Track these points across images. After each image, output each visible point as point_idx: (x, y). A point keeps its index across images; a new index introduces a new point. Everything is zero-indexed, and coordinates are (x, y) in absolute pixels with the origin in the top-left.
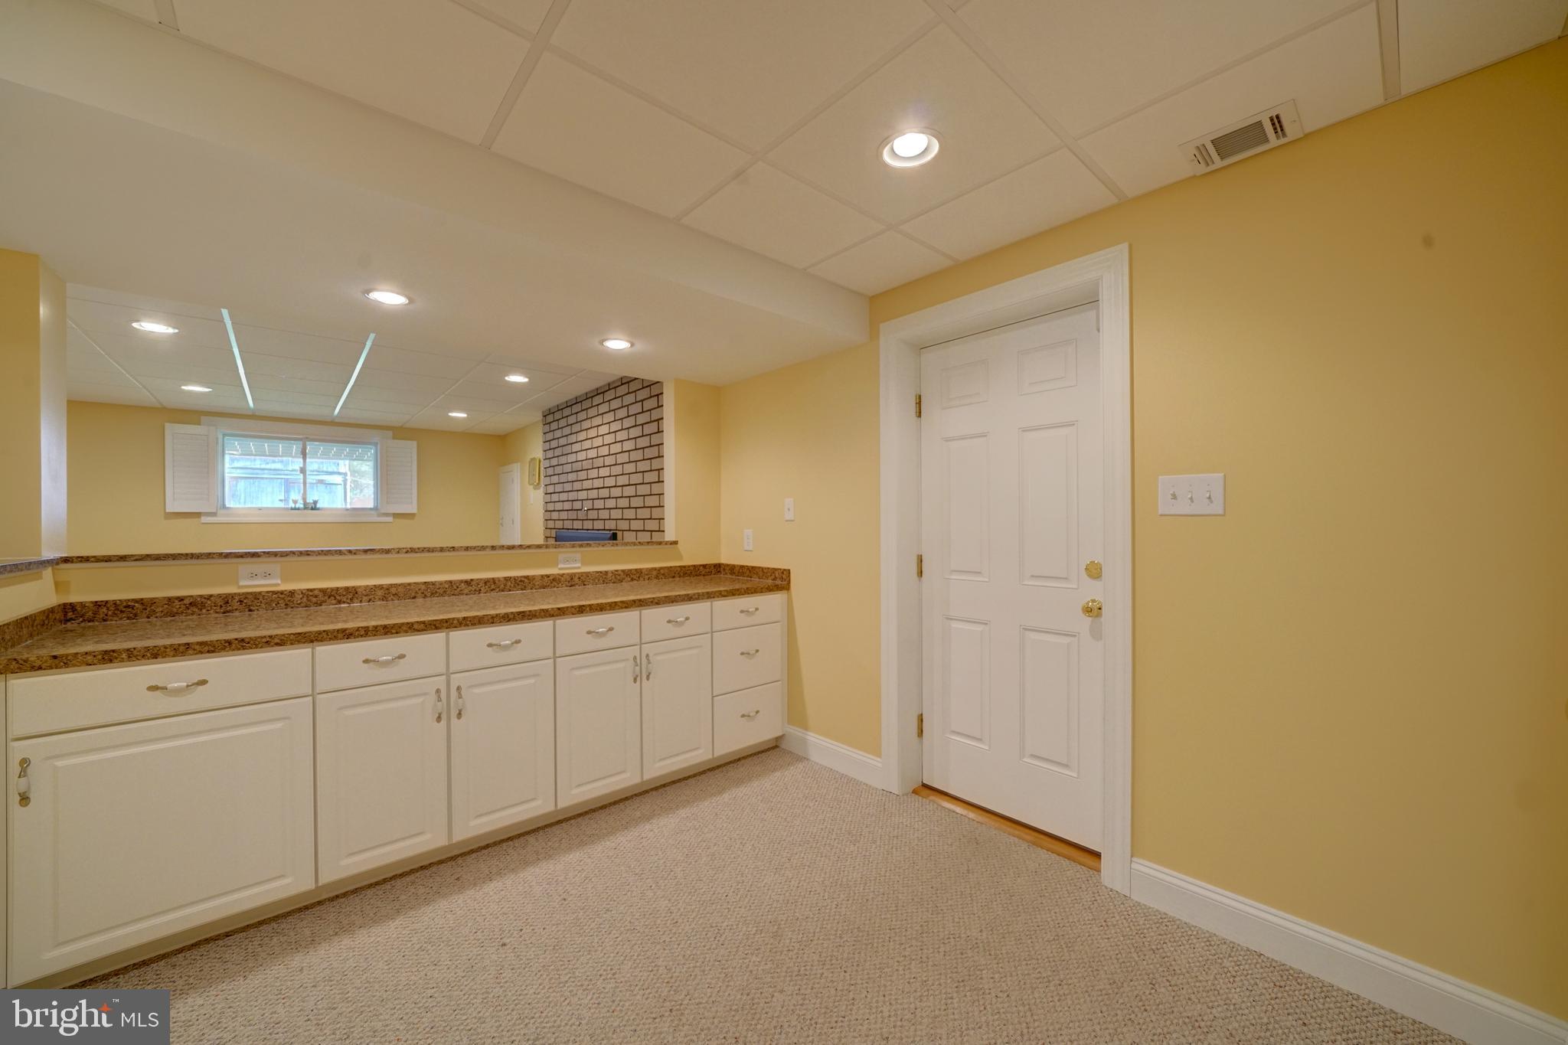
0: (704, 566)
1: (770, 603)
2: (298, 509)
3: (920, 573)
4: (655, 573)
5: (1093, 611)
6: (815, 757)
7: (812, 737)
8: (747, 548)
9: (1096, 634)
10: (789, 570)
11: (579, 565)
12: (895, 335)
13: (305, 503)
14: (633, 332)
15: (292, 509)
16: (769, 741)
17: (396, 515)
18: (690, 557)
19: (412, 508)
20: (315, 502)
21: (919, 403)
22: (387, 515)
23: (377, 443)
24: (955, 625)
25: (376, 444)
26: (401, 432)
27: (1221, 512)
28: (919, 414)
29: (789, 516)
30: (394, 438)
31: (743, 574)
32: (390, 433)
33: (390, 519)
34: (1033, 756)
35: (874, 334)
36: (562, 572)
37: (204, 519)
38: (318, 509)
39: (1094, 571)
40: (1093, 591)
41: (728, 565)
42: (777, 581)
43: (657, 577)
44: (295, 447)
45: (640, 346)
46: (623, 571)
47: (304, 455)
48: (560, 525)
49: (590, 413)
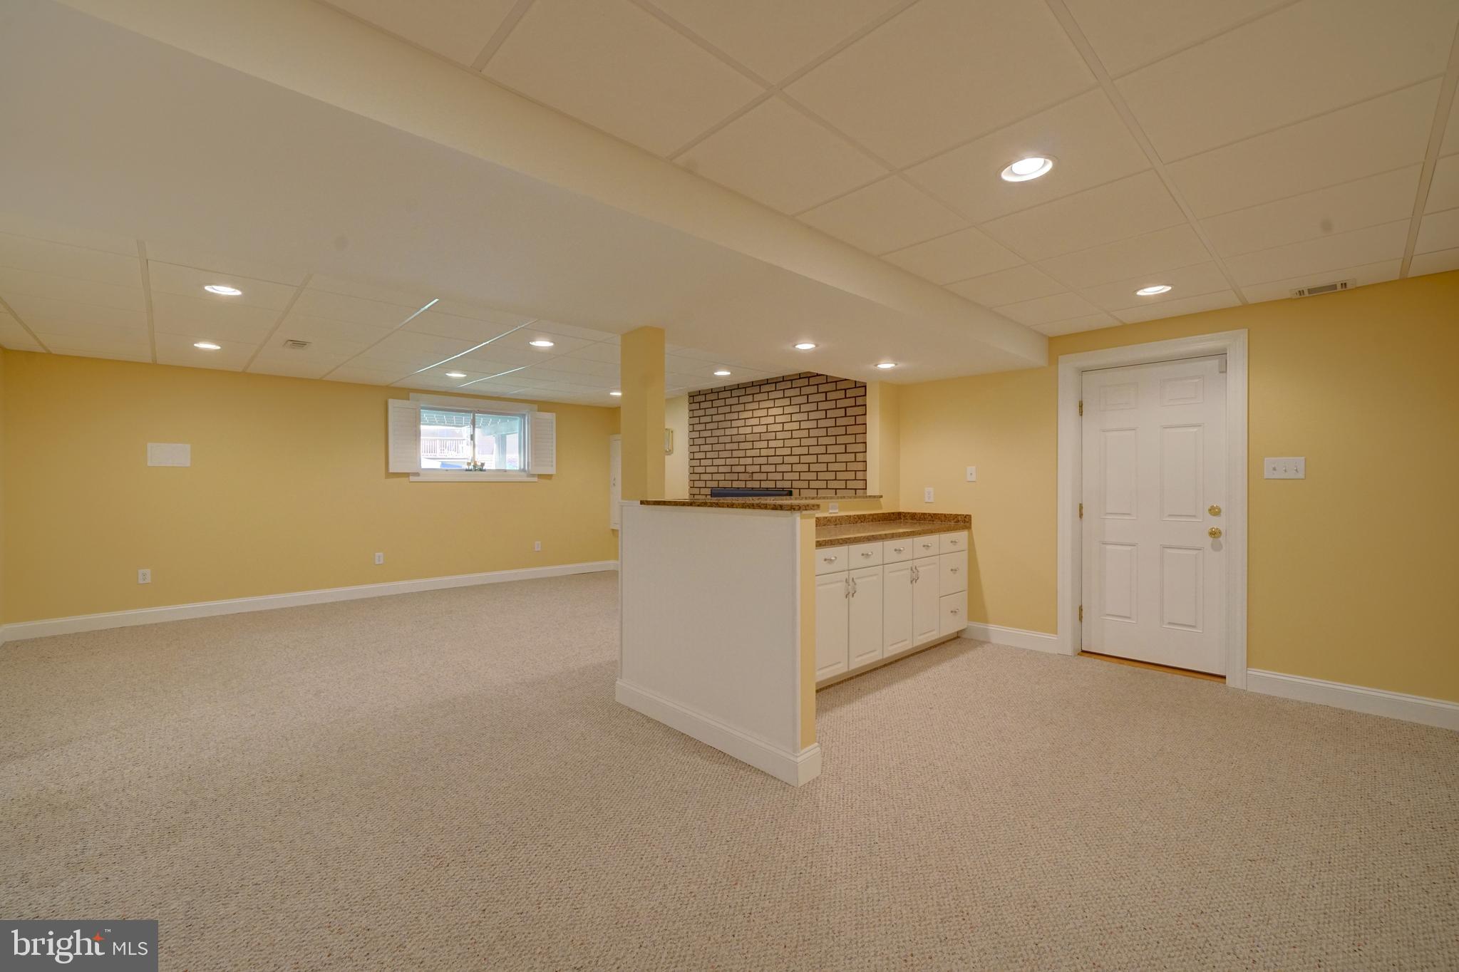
0: (893, 513)
1: (961, 536)
2: (471, 470)
3: (1081, 515)
4: (871, 517)
5: (1214, 534)
6: (994, 640)
7: (992, 627)
8: (927, 500)
9: (1217, 548)
10: (970, 516)
11: (837, 511)
12: (1067, 366)
13: (474, 466)
14: (895, 358)
15: (467, 470)
16: (953, 634)
17: (540, 476)
18: (886, 507)
19: (551, 470)
20: (483, 464)
21: (1081, 406)
22: (533, 475)
23: (525, 415)
24: (1109, 547)
25: (523, 416)
26: (544, 405)
27: (1303, 477)
28: (1081, 413)
29: (973, 478)
30: (538, 411)
31: (920, 519)
32: (536, 407)
33: (535, 479)
34: (1170, 623)
35: (1053, 360)
36: (831, 515)
37: (412, 478)
38: (485, 470)
39: (1215, 511)
40: (1216, 523)
41: (909, 513)
42: (961, 522)
43: (872, 521)
44: (467, 418)
45: (901, 365)
46: (858, 516)
47: (473, 423)
48: (714, 484)
49: (757, 397)
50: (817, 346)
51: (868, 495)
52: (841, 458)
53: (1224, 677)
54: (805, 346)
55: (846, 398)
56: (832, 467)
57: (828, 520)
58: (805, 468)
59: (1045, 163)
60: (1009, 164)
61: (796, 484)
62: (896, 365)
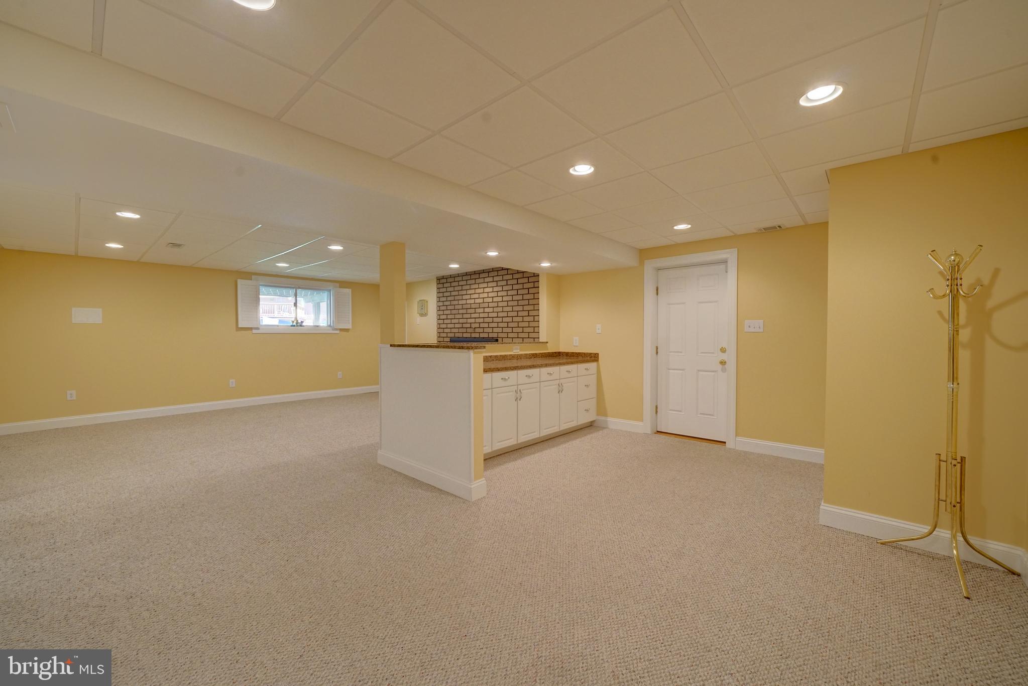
0: (555, 353)
1: (592, 366)
2: (294, 326)
3: (657, 353)
4: (541, 355)
5: (723, 363)
6: (611, 426)
7: (609, 419)
8: (575, 344)
9: (724, 370)
10: (598, 354)
11: (518, 351)
12: (649, 266)
13: (297, 323)
14: (550, 260)
15: (291, 326)
16: (587, 423)
17: (341, 330)
18: (551, 349)
19: (349, 326)
20: (302, 322)
21: (657, 290)
22: (336, 329)
24: (671, 371)
25: (330, 291)
26: (343, 284)
27: (762, 331)
28: (657, 294)
29: (598, 331)
30: (340, 287)
31: (573, 356)
32: (338, 285)
33: (338, 332)
34: (701, 414)
35: (642, 262)
36: (515, 353)
37: (254, 331)
38: (304, 326)
39: (723, 350)
40: (724, 357)
41: (565, 352)
42: (593, 357)
43: (541, 357)
44: (292, 292)
45: (554, 264)
46: (532, 354)
47: (296, 295)
48: (452, 335)
49: (478, 281)
50: (499, 253)
51: (540, 341)
52: (526, 319)
53: (725, 443)
54: (493, 254)
55: (529, 282)
56: (521, 324)
57: (513, 357)
58: (505, 325)
59: (590, 168)
60: (573, 166)
61: (500, 335)
62: (551, 264)
